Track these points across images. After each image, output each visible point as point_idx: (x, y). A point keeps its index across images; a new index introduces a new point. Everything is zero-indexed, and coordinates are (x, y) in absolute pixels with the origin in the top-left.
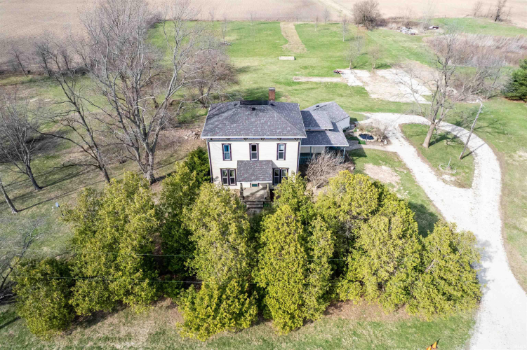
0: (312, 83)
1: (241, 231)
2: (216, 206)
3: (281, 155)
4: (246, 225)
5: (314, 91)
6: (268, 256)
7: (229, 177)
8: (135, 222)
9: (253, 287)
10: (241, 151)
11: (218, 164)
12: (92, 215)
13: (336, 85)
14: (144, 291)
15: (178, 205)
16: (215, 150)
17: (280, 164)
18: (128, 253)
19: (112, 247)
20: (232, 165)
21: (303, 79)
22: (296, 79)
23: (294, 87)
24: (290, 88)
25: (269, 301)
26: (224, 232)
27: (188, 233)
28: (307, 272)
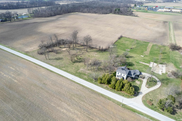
0: (142, 64)
1: (115, 81)
2: (114, 78)
3: (124, 76)
4: (116, 81)
5: (141, 66)
6: (117, 84)
7: (118, 76)
8: (108, 77)
9: (115, 86)
10: (120, 74)
11: (117, 74)
12: (105, 76)
13: (146, 66)
14: (107, 83)
15: (111, 77)
16: (117, 73)
17: (124, 77)
18: (106, 79)
19: (105, 79)
20: (118, 75)
21: (141, 62)
22: (140, 62)
23: (138, 64)
24: (137, 64)
25: (116, 87)
26: (114, 80)
27: (111, 80)
28: (119, 86)
